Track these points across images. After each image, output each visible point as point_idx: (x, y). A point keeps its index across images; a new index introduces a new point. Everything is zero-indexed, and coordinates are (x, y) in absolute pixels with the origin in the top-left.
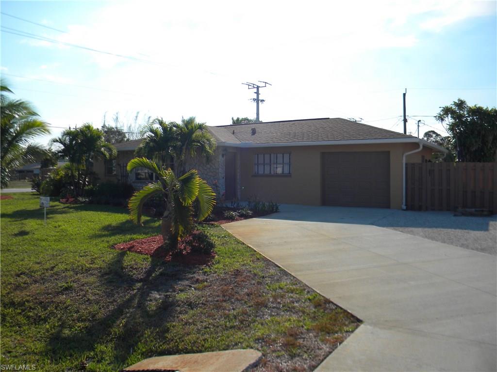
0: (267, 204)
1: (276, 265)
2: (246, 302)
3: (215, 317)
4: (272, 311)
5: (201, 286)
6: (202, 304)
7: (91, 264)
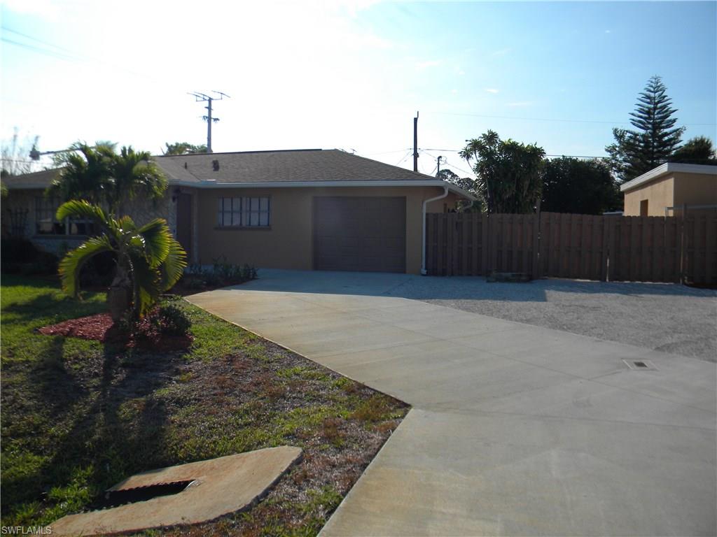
0: (242, 268)
1: (279, 346)
2: (255, 393)
3: (219, 414)
4: (293, 402)
5: (184, 377)
6: (196, 400)
7: (11, 356)
